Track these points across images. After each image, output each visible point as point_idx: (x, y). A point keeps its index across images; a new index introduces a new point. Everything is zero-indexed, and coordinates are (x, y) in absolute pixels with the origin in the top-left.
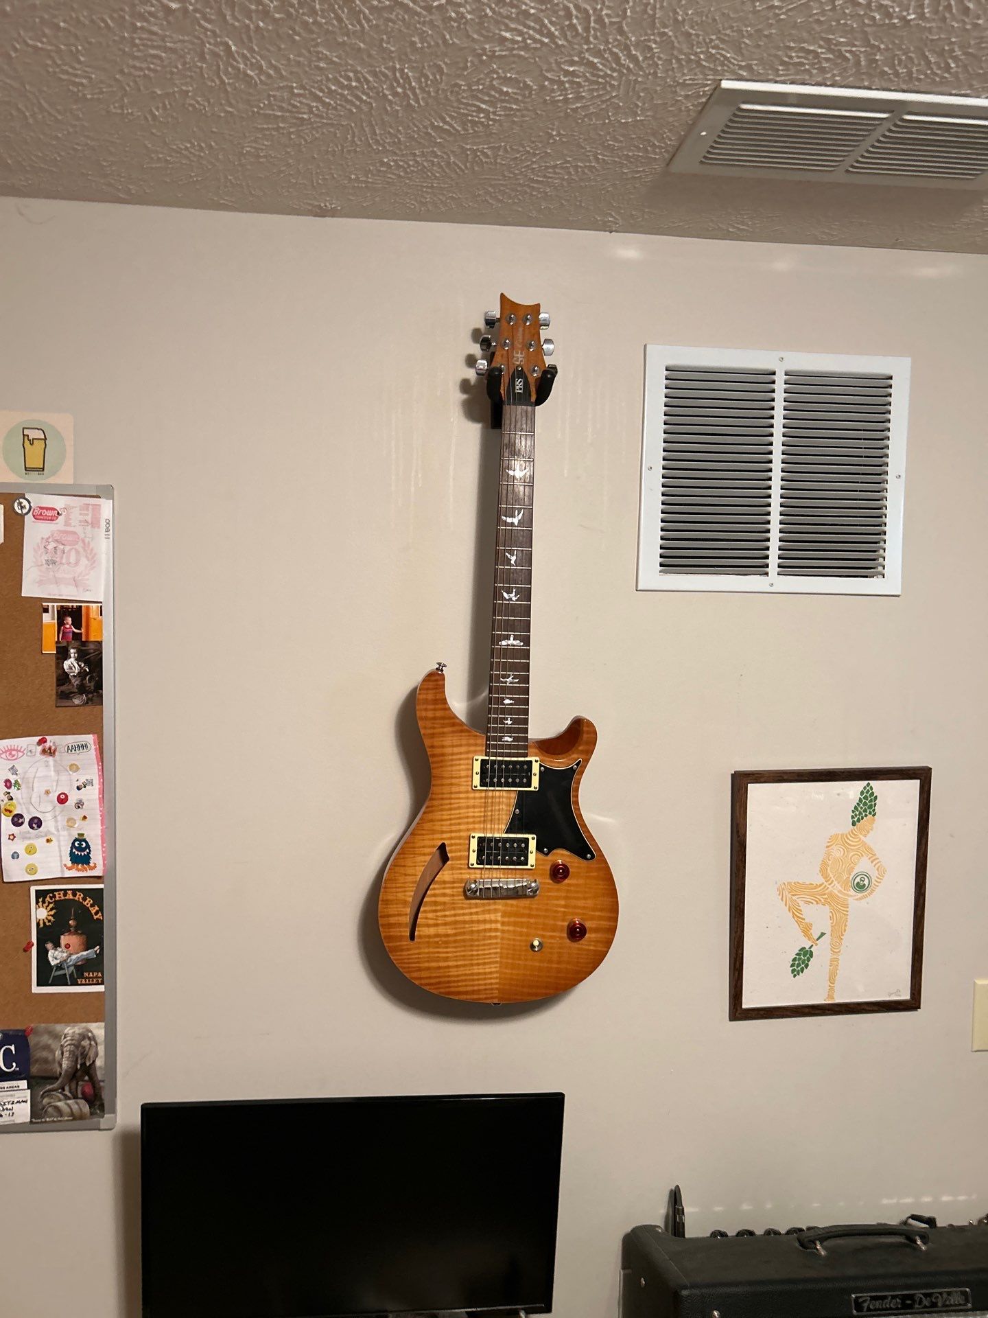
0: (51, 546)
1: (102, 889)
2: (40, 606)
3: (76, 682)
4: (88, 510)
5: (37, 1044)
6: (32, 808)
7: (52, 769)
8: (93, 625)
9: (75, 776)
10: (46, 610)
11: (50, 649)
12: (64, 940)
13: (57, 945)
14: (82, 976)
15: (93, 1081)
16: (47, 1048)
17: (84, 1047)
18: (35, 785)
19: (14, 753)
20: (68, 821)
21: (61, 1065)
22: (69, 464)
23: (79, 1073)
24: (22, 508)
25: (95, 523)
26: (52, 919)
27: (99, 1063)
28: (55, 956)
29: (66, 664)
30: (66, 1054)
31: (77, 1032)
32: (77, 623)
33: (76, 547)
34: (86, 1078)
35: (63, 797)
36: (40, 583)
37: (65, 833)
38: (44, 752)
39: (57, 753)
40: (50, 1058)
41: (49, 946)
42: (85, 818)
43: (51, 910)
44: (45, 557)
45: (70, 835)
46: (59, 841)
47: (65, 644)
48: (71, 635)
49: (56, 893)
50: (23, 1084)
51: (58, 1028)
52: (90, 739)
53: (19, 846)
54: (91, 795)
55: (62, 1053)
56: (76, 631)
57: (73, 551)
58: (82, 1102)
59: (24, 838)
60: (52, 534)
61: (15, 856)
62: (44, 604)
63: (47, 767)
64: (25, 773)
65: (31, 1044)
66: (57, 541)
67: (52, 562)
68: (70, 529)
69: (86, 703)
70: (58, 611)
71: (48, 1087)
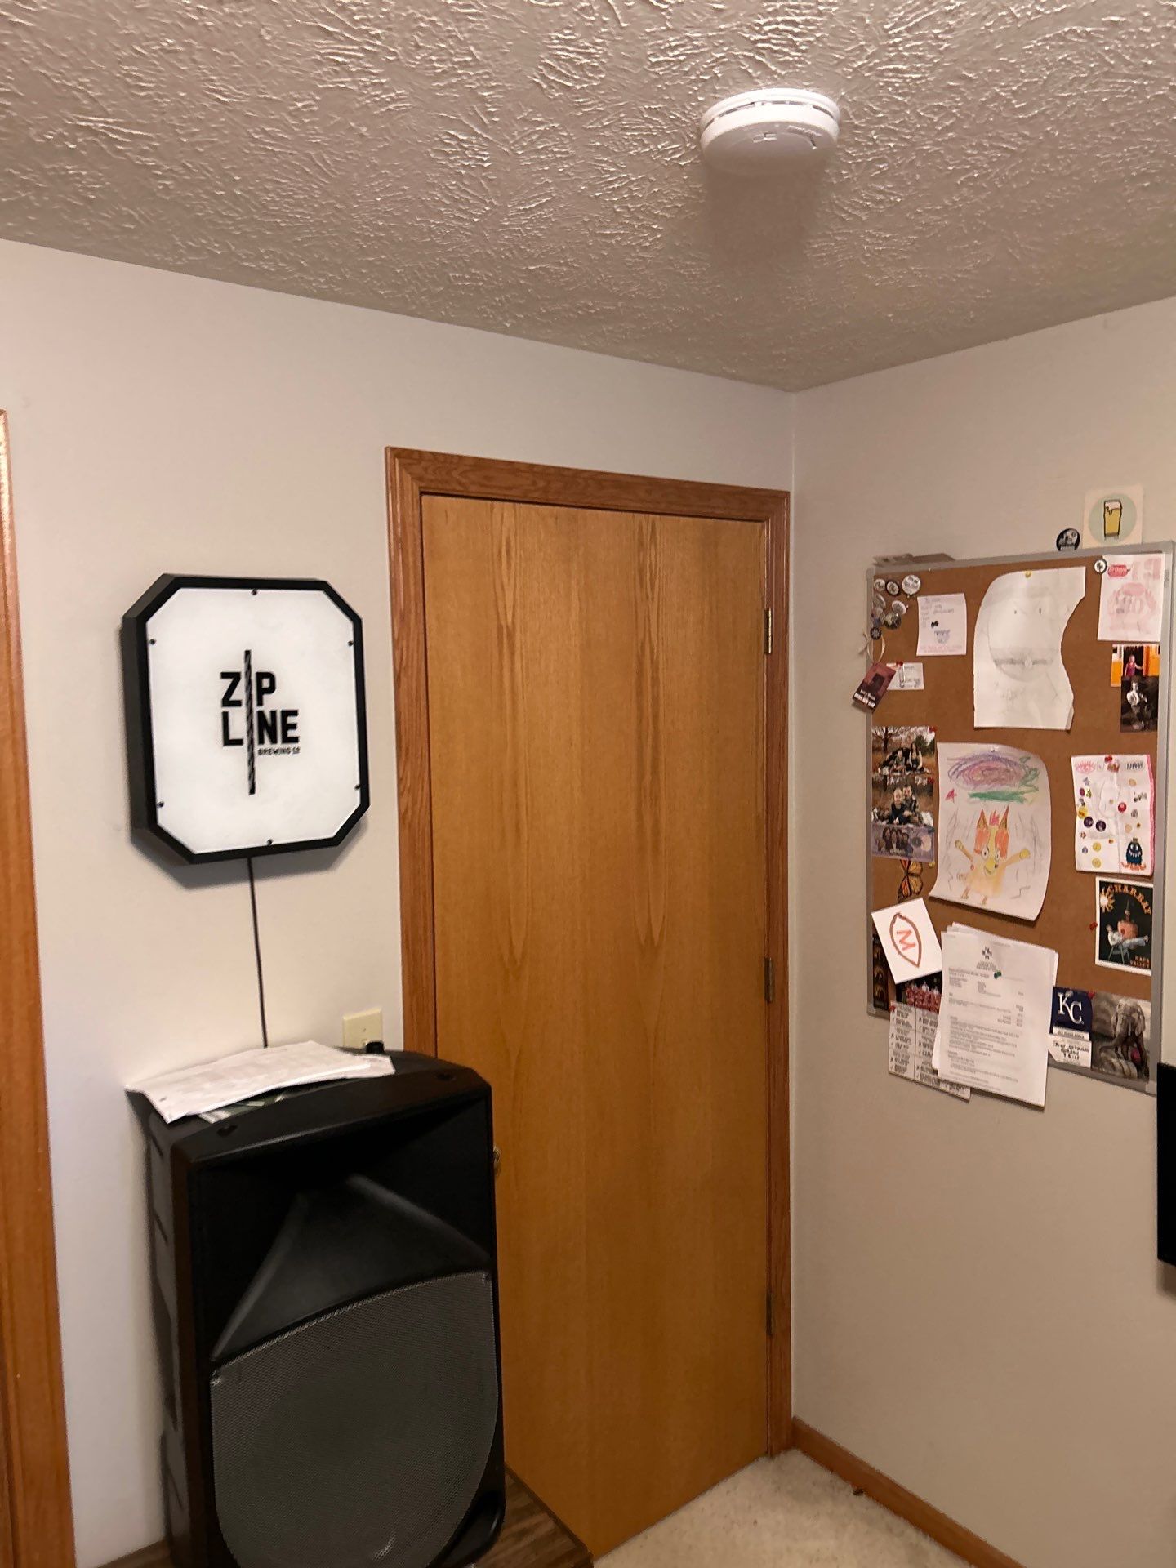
0: (1121, 598)
1: (1151, 889)
2: (1109, 647)
3: (1136, 711)
4: (1151, 564)
5: (1098, 1007)
6: (1099, 814)
7: (1116, 781)
8: (1152, 662)
9: (1133, 789)
10: (1115, 651)
11: (1116, 683)
12: (1120, 925)
13: (1115, 929)
14: (1134, 959)
15: (1140, 1049)
16: (1105, 1011)
17: (1134, 1020)
18: (1103, 794)
19: (1087, 767)
20: (1126, 827)
21: (1115, 1029)
22: (1138, 527)
23: (1129, 1040)
24: (1100, 567)
25: (1156, 576)
26: (1112, 907)
27: (1146, 1035)
28: (1113, 938)
29: (1129, 696)
30: (1120, 1021)
31: (1129, 1005)
32: (1139, 661)
33: (1140, 597)
34: (1135, 1045)
35: (1122, 806)
36: (1112, 628)
37: (1123, 837)
38: (1110, 768)
39: (1120, 770)
40: (1107, 1021)
41: (1109, 928)
42: (1139, 825)
43: (1112, 899)
44: (1116, 607)
45: (1127, 839)
46: (1118, 843)
47: (1128, 678)
48: (1133, 672)
49: (1116, 887)
50: (1087, 1036)
51: (1114, 997)
52: (1144, 759)
53: (1088, 843)
54: (1145, 806)
55: (1117, 1019)
56: (1138, 667)
57: (1138, 600)
58: (1131, 1064)
59: (1092, 837)
60: (1123, 587)
61: (1085, 850)
62: (1114, 646)
63: (1112, 779)
64: (1095, 784)
65: (1093, 1005)
66: (1126, 593)
67: (1120, 611)
68: (1137, 582)
69: (1144, 729)
70: (1124, 652)
71: (1105, 1044)
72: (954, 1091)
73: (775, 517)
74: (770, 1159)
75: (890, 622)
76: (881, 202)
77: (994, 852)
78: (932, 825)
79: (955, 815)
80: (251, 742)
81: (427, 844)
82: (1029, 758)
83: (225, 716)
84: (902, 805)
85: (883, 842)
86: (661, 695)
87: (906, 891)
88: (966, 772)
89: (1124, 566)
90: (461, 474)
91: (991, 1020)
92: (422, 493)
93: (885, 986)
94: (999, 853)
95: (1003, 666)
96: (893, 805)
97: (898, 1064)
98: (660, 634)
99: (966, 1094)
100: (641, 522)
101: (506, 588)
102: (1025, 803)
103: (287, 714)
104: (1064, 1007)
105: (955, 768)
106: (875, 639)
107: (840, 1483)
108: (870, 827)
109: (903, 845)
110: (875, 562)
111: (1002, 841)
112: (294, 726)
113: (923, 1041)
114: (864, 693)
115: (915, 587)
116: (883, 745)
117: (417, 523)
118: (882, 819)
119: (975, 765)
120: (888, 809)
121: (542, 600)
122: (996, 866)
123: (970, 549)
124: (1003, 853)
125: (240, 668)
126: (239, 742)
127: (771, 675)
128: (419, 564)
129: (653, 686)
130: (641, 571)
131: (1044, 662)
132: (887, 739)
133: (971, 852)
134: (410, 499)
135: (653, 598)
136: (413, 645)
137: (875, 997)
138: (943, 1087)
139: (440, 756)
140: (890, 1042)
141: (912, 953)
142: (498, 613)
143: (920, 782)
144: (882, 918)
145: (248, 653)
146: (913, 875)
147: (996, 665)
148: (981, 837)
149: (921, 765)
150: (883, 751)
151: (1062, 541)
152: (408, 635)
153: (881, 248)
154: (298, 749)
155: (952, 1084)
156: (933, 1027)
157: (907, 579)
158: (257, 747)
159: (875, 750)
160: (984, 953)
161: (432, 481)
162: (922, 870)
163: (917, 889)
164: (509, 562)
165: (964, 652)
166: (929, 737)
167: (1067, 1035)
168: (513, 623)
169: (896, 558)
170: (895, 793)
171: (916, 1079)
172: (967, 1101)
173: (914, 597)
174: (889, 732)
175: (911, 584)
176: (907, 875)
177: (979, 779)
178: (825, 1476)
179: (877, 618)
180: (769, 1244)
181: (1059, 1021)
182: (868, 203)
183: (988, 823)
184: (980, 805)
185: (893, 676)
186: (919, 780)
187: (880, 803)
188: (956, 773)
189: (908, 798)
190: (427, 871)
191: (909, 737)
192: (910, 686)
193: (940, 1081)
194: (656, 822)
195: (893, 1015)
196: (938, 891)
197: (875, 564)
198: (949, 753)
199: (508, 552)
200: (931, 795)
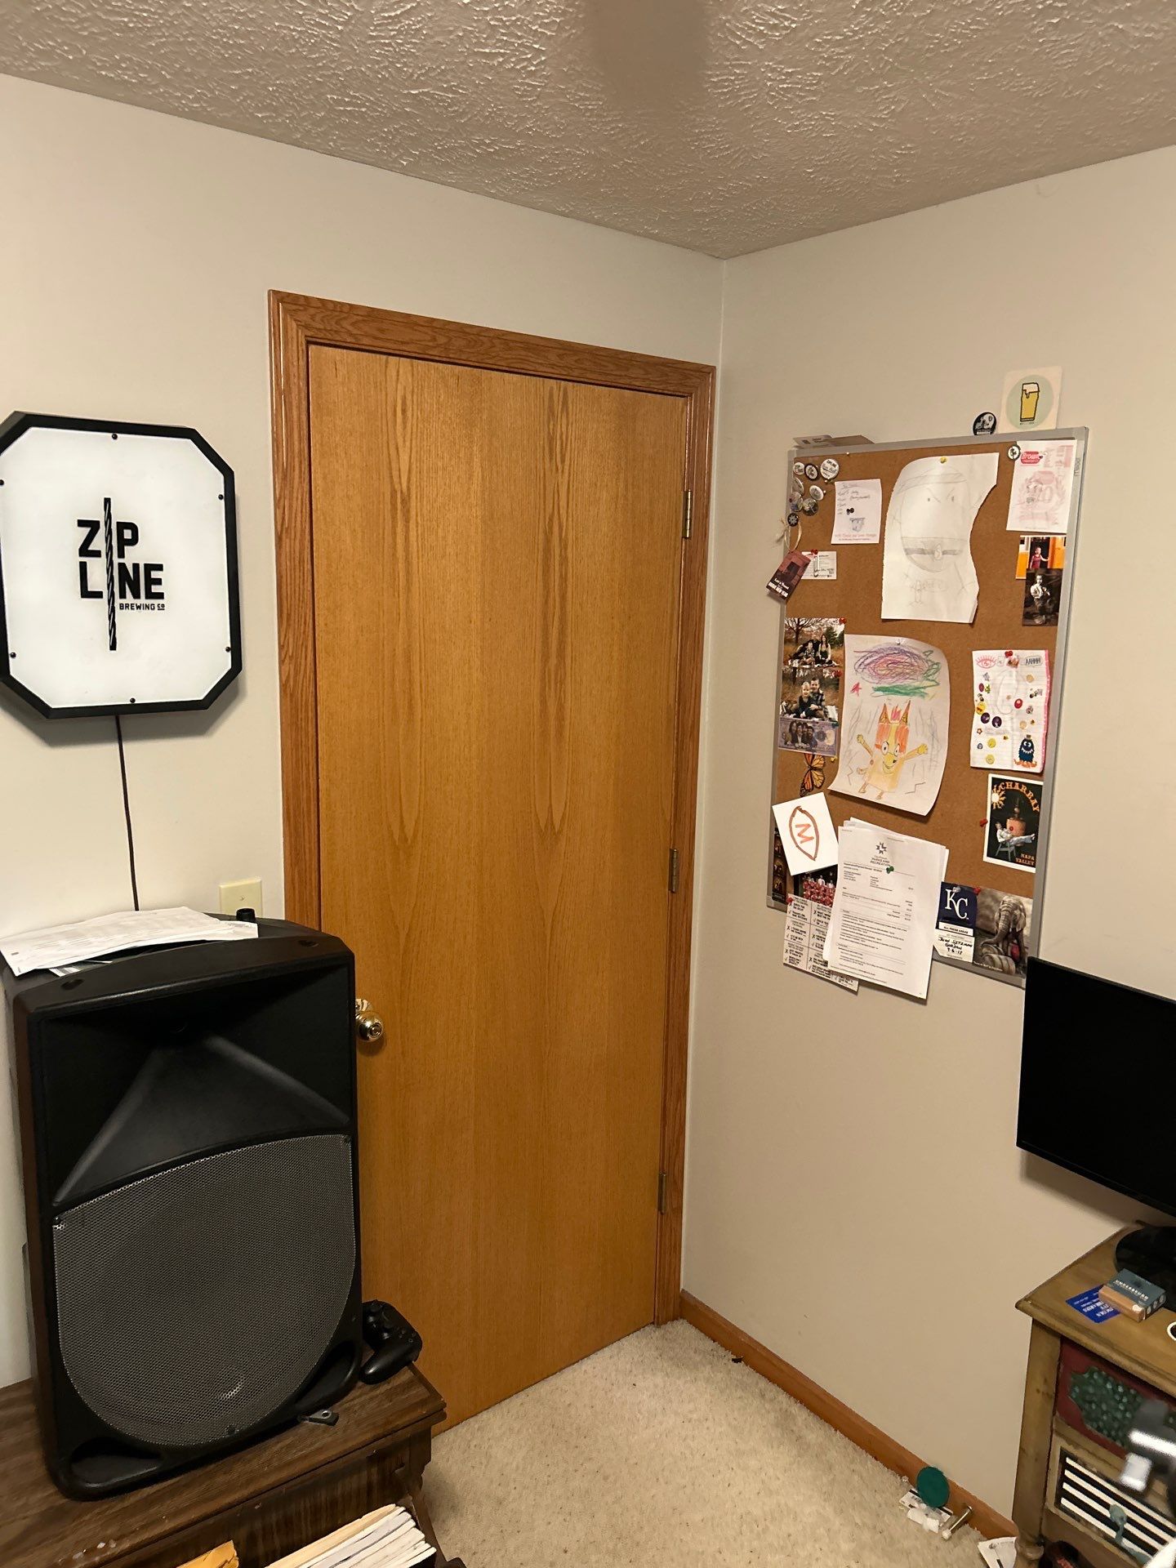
0: (1031, 487)
1: (1041, 786)
2: (1017, 538)
3: (1038, 605)
4: (1063, 451)
5: (983, 903)
6: (995, 709)
7: (1014, 677)
8: (1058, 554)
9: (1030, 685)
10: (1022, 542)
11: (1021, 575)
12: (1009, 822)
13: (1004, 826)
15: (1019, 944)
16: (989, 908)
17: (1016, 916)
18: (1001, 690)
19: (988, 662)
20: (1020, 723)
21: (998, 925)
22: (1054, 411)
23: (1010, 936)
24: (1014, 454)
25: (1067, 464)
26: (1003, 804)
27: (1026, 932)
28: (1002, 835)
29: (1033, 589)
30: (1003, 918)
31: (1012, 901)
32: (1045, 553)
33: (1051, 485)
34: (1015, 941)
35: (1019, 702)
36: (1022, 518)
37: (1018, 733)
38: (1010, 663)
39: (1019, 665)
40: (991, 917)
41: (998, 825)
42: (1033, 722)
43: (1003, 796)
44: (1027, 495)
46: (1013, 739)
47: (1033, 571)
48: (1039, 564)
49: (1007, 784)
50: (970, 931)
51: (999, 894)
52: (1042, 654)
53: (983, 739)
54: (1040, 703)
55: (1000, 916)
56: (1044, 560)
57: (1048, 489)
58: (1010, 960)
59: (988, 733)
60: (1034, 476)
61: (980, 746)
62: (1022, 536)
63: (1011, 676)
64: (995, 680)
65: (979, 902)
66: (1037, 481)
67: (1031, 500)
68: (1048, 469)
69: (1044, 624)
70: (1032, 543)
71: (987, 940)
72: (843, 983)
73: (699, 392)
74: (667, 1046)
75: (807, 508)
76: (775, 27)
77: (893, 747)
78: (837, 720)
79: (859, 709)
80: (112, 594)
81: (311, 715)
82: (932, 652)
83: (83, 566)
84: (809, 697)
85: (789, 736)
86: (570, 575)
87: (808, 785)
88: (872, 666)
89: (1037, 453)
90: (353, 324)
91: (881, 914)
92: (308, 343)
93: (784, 879)
94: (898, 747)
95: (913, 556)
96: (801, 698)
97: (791, 955)
98: (570, 510)
99: (854, 986)
100: (552, 389)
101: (401, 450)
102: (927, 698)
103: (150, 568)
104: (952, 905)
105: (862, 660)
106: (792, 525)
107: (722, 1351)
108: (779, 719)
109: (807, 739)
110: (797, 445)
111: (902, 737)
112: (159, 582)
113: (817, 933)
114: (778, 581)
115: (834, 472)
116: (794, 637)
117: (303, 375)
118: (790, 712)
119: (882, 657)
120: (796, 702)
121: (440, 464)
122: (894, 761)
123: (889, 433)
124: (902, 748)
125: (100, 516)
126: (99, 595)
127: (689, 560)
128: (304, 418)
129: (561, 564)
130: (551, 440)
131: (954, 553)
132: (798, 631)
133: (872, 746)
134: (295, 348)
135: (563, 471)
136: (296, 505)
137: (774, 890)
138: (833, 978)
139: (326, 625)
140: (786, 934)
141: (810, 847)
142: (391, 477)
143: (827, 675)
144: (782, 811)
145: (107, 501)
146: (816, 769)
147: (907, 554)
148: (882, 732)
149: (829, 658)
150: (795, 643)
151: (979, 425)
152: (291, 492)
153: (785, 86)
154: (163, 605)
155: (842, 976)
156: (826, 920)
157: (825, 462)
158: (118, 601)
159: (787, 641)
160: (878, 848)
161: (319, 330)
162: (824, 765)
163: (818, 784)
164: (404, 423)
165: (877, 541)
166: (839, 629)
167: (953, 931)
168: (409, 489)
169: (816, 440)
170: (803, 686)
171: (808, 970)
172: (855, 993)
173: (831, 482)
174: (801, 623)
175: (829, 468)
176: (810, 770)
177: (884, 672)
178: (709, 1344)
179: (795, 503)
180: (664, 1127)
181: (946, 916)
182: (762, 28)
183: (889, 717)
184: (883, 698)
185: (807, 564)
186: (827, 673)
187: (788, 696)
188: (862, 666)
189: (816, 691)
190: (311, 743)
191: (820, 629)
192: (823, 575)
193: (830, 972)
194: (561, 707)
195: (790, 908)
196: (839, 785)
197: (797, 447)
198: (857, 645)
199: (404, 411)
200: (837, 689)
